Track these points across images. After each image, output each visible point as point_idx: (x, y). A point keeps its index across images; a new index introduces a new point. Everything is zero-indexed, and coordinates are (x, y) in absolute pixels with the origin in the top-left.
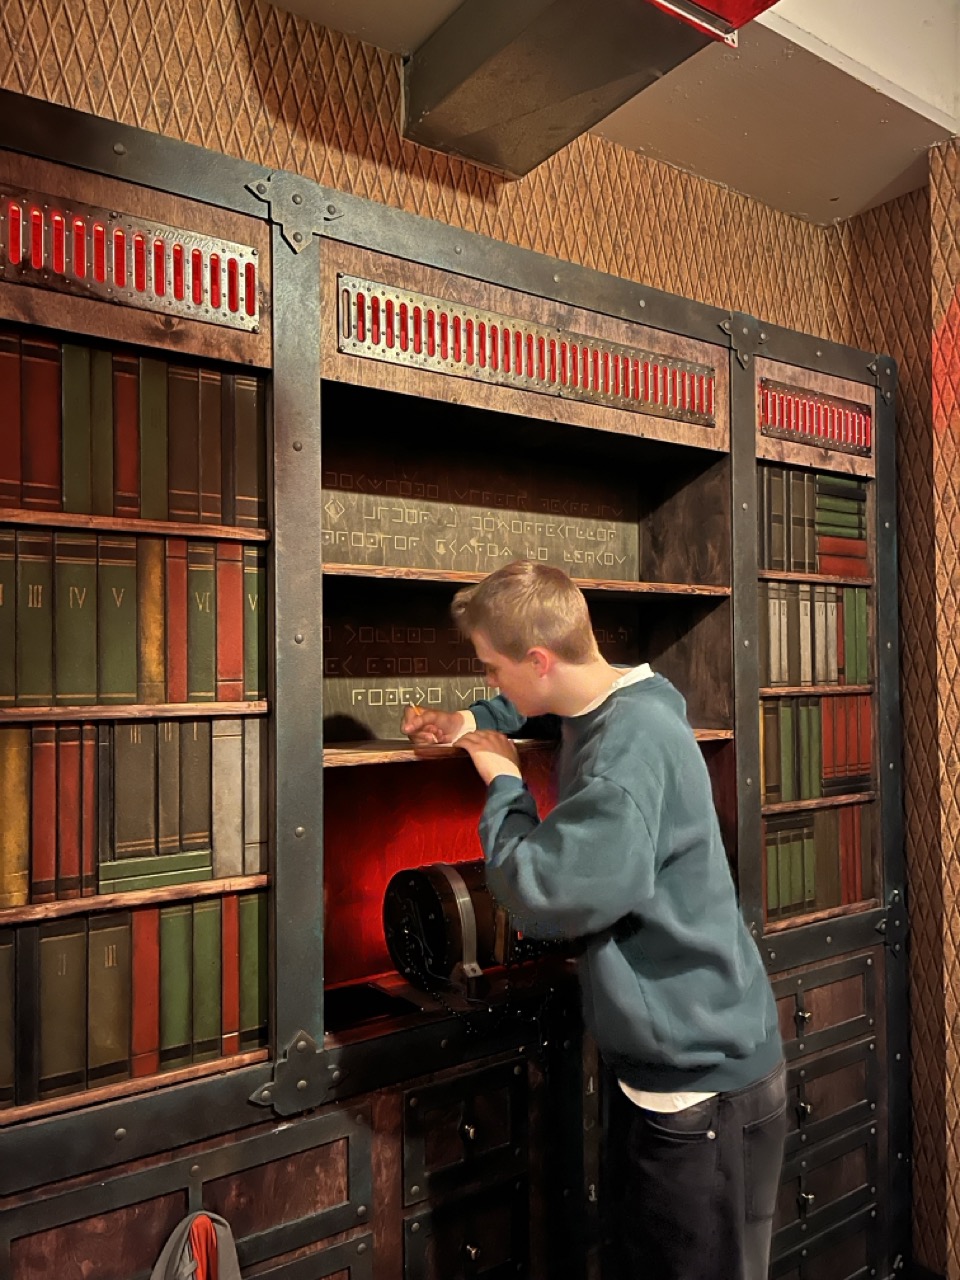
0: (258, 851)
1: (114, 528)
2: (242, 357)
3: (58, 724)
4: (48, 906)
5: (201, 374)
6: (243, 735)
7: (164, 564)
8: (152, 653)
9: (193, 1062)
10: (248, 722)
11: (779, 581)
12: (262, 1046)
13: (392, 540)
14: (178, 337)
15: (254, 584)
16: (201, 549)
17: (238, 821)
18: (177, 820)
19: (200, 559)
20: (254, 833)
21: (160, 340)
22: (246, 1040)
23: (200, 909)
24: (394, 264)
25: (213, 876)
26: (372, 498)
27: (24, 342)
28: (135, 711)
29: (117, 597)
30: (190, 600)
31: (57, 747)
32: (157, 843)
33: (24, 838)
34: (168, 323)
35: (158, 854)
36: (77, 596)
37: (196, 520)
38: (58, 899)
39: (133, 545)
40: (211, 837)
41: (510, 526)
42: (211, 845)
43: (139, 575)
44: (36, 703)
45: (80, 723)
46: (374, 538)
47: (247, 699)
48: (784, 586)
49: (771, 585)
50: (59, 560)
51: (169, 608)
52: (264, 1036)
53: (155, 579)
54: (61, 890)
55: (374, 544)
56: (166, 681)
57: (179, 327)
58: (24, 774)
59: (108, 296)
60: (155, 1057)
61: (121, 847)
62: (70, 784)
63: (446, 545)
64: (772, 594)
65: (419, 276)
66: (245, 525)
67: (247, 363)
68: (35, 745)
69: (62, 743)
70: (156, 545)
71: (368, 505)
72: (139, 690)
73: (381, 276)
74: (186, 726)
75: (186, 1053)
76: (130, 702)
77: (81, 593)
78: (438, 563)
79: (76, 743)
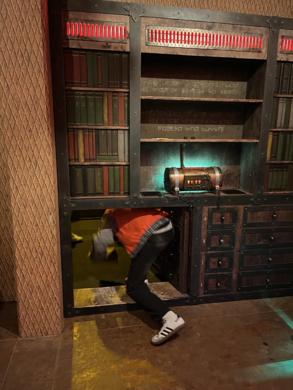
0: (127, 158)
1: (97, 90)
2: (123, 50)
3: (88, 129)
4: (88, 163)
5: (115, 55)
6: (124, 134)
7: (108, 98)
8: (105, 116)
9: (115, 195)
10: (125, 131)
11: (284, 98)
12: (128, 195)
13: (170, 90)
14: (109, 47)
15: (126, 101)
16: (115, 94)
17: (123, 151)
18: (111, 150)
19: (115, 96)
20: (127, 154)
21: (106, 48)
22: (125, 194)
23: (116, 167)
24: (161, 20)
25: (118, 162)
26: (165, 79)
27: (80, 52)
28: (102, 127)
29: (99, 105)
30: (113, 105)
31: (88, 134)
32: (107, 154)
33: (83, 150)
34: (107, 44)
35: (107, 156)
36: (91, 104)
37: (114, 88)
38: (90, 162)
39: (101, 94)
40: (118, 154)
41: (204, 84)
42: (118, 155)
43: (103, 99)
44: (84, 125)
45: (92, 129)
46: (165, 89)
47: (125, 126)
48: (285, 99)
49: (280, 99)
50: (88, 97)
51: (109, 106)
52: (128, 194)
53: (106, 100)
54: (90, 160)
55: (165, 91)
56: (108, 122)
57: (109, 44)
58: (83, 138)
59: (94, 40)
60: (108, 193)
61: (101, 154)
62: (91, 141)
63: (185, 91)
64: (280, 101)
65: (168, 22)
66: (124, 88)
67: (124, 51)
68: (85, 133)
69: (89, 133)
70: (106, 93)
71: (164, 81)
72: (103, 123)
73: (157, 24)
74: (112, 131)
75: (114, 194)
76: (101, 126)
77: (92, 103)
78: (182, 95)
79: (92, 133)
